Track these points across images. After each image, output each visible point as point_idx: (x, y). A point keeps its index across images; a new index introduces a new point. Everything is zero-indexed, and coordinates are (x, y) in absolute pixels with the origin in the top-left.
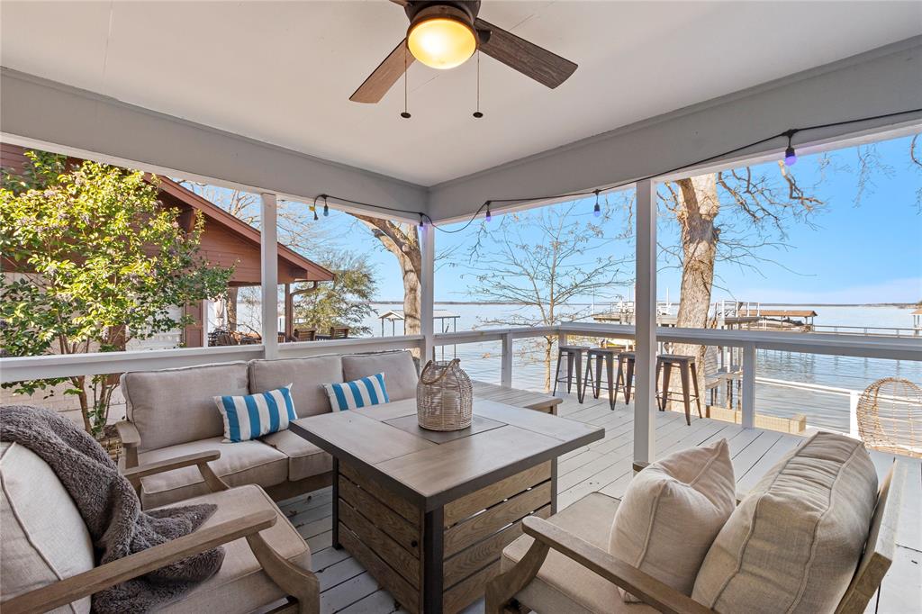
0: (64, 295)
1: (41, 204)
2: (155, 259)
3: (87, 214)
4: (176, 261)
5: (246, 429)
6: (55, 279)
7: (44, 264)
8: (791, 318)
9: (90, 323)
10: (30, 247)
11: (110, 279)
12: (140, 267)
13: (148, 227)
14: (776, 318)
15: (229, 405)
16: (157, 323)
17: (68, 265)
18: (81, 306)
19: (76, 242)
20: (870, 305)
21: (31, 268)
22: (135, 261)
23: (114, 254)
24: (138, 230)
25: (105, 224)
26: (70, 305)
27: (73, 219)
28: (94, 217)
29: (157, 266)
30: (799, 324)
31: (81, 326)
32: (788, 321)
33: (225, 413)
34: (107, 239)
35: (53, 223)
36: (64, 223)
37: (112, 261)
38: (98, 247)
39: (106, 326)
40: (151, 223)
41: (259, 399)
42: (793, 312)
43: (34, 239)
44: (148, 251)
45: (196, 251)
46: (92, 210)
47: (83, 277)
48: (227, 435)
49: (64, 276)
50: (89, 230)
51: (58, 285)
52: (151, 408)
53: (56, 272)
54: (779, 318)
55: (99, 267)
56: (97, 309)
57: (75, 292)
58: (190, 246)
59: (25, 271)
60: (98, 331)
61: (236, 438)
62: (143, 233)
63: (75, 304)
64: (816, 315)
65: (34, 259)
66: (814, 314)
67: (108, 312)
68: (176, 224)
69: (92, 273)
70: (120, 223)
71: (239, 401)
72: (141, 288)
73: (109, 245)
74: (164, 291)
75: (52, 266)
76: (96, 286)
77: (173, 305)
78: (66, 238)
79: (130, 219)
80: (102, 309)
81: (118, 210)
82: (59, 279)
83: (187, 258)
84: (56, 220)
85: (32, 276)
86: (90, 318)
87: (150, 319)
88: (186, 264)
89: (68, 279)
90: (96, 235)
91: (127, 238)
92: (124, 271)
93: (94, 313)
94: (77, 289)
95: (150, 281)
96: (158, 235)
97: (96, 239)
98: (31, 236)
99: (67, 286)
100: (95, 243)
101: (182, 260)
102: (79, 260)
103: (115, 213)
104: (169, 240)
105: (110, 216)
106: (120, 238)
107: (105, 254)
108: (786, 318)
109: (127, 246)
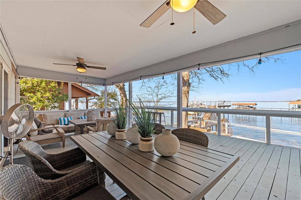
0: (31, 101)
1: (26, 81)
2: (52, 92)
3: (36, 83)
4: (57, 93)
5: (63, 123)
6: (29, 98)
7: (27, 94)
8: (250, 106)
9: (37, 107)
10: (23, 90)
11: (41, 97)
12: (48, 94)
13: (50, 85)
14: (245, 106)
15: (60, 119)
16: (52, 107)
17: (32, 94)
18: (34, 103)
19: (33, 89)
20: (282, 101)
21: (24, 95)
22: (47, 93)
23: (42, 91)
24: (47, 86)
25: (40, 85)
26: (32, 103)
27: (33, 84)
28: (38, 83)
29: (52, 94)
30: (252, 107)
31: (35, 108)
32: (249, 106)
33: (59, 120)
34: (41, 88)
35: (29, 85)
36: (31, 85)
37: (42, 93)
38: (39, 90)
39: (40, 108)
40: (50, 84)
41: (66, 119)
42: (250, 104)
43: (25, 89)
44: (50, 90)
45: (62, 90)
46: (37, 82)
47: (35, 97)
48: (60, 124)
49: (31, 97)
50: (37, 86)
51: (30, 99)
52: (46, 119)
53: (30, 96)
54: (246, 106)
55: (39, 95)
56: (38, 104)
57: (33, 100)
58: (60, 89)
59: (22, 95)
60: (38, 109)
61: (61, 124)
62: (49, 87)
63: (33, 103)
64: (257, 105)
65: (25, 93)
66: (256, 104)
67: (40, 104)
68: (56, 84)
69: (37, 96)
70: (43, 84)
71: (62, 119)
72: (48, 99)
73: (41, 89)
74: (54, 100)
75: (29, 95)
76: (38, 99)
77: (56, 103)
78: (31, 88)
79: (46, 84)
80: (39, 104)
81: (43, 81)
82: (30, 98)
83: (60, 92)
84: (30, 85)
85: (24, 96)
86: (37, 106)
87: (51, 106)
88: (59, 93)
89: (32, 97)
90: (38, 87)
91: (45, 88)
92: (44, 95)
93: (37, 105)
94: (34, 99)
95: (50, 98)
96: (52, 87)
97: (38, 88)
98: (24, 88)
99: (32, 99)
100: (38, 89)
101: (58, 93)
102: (34, 93)
103: (42, 82)
104: (55, 88)
105: (41, 83)
106: (43, 88)
107: (40, 92)
108: (248, 106)
109: (45, 90)
